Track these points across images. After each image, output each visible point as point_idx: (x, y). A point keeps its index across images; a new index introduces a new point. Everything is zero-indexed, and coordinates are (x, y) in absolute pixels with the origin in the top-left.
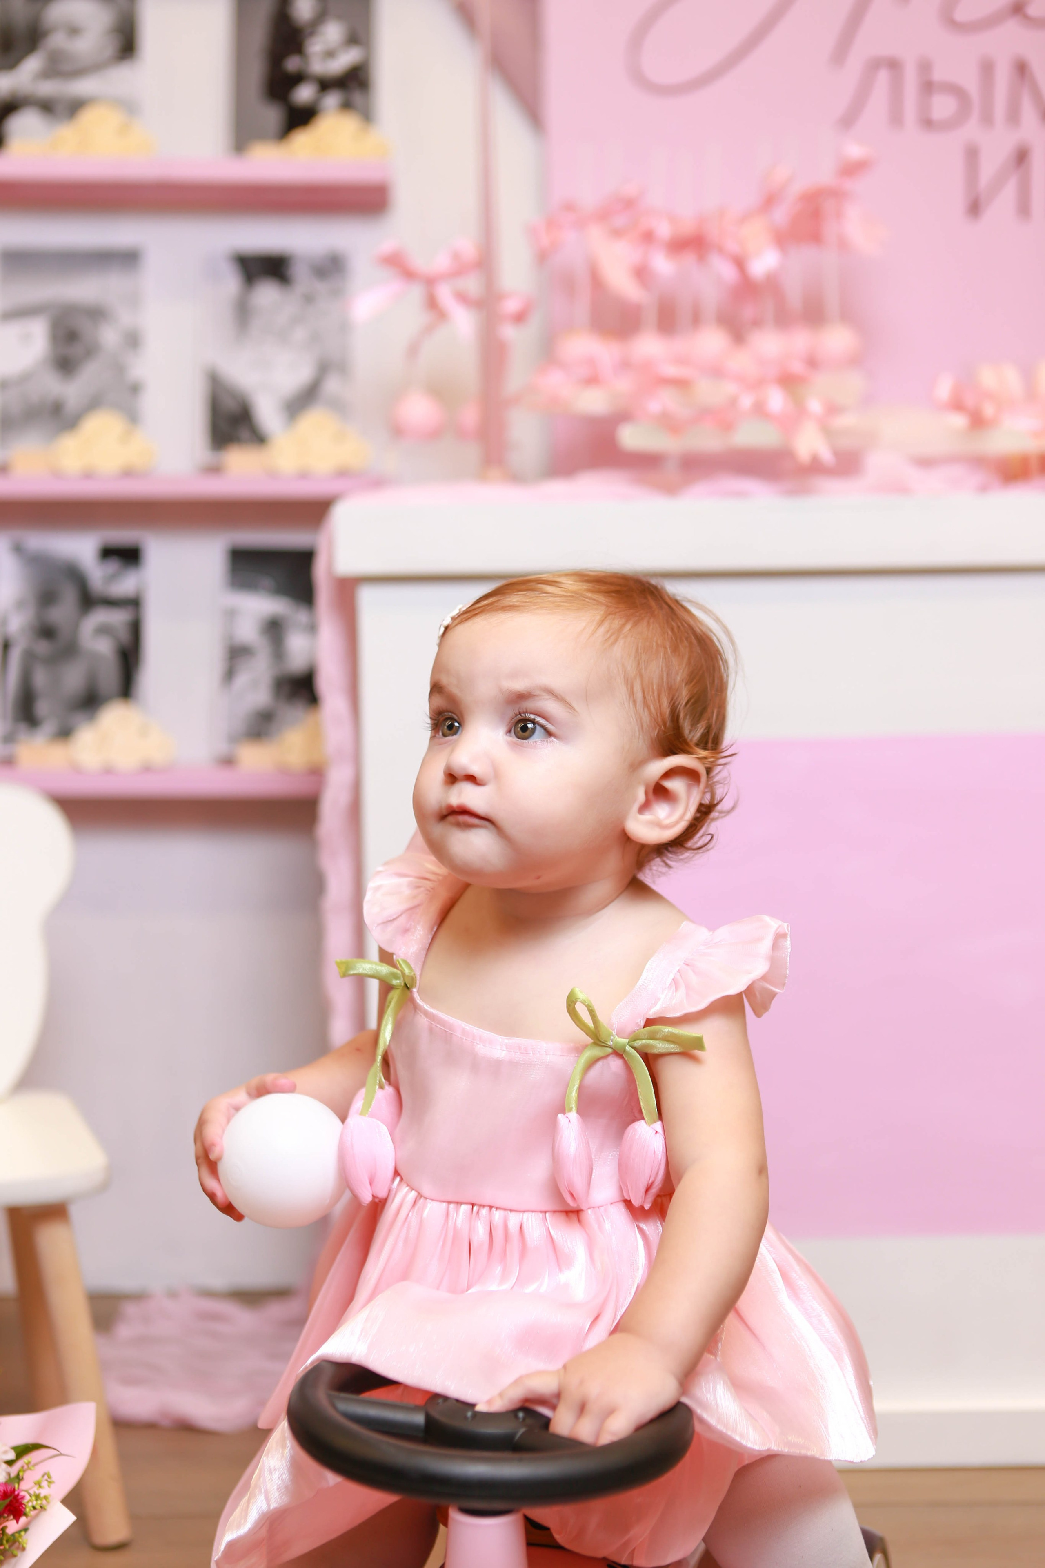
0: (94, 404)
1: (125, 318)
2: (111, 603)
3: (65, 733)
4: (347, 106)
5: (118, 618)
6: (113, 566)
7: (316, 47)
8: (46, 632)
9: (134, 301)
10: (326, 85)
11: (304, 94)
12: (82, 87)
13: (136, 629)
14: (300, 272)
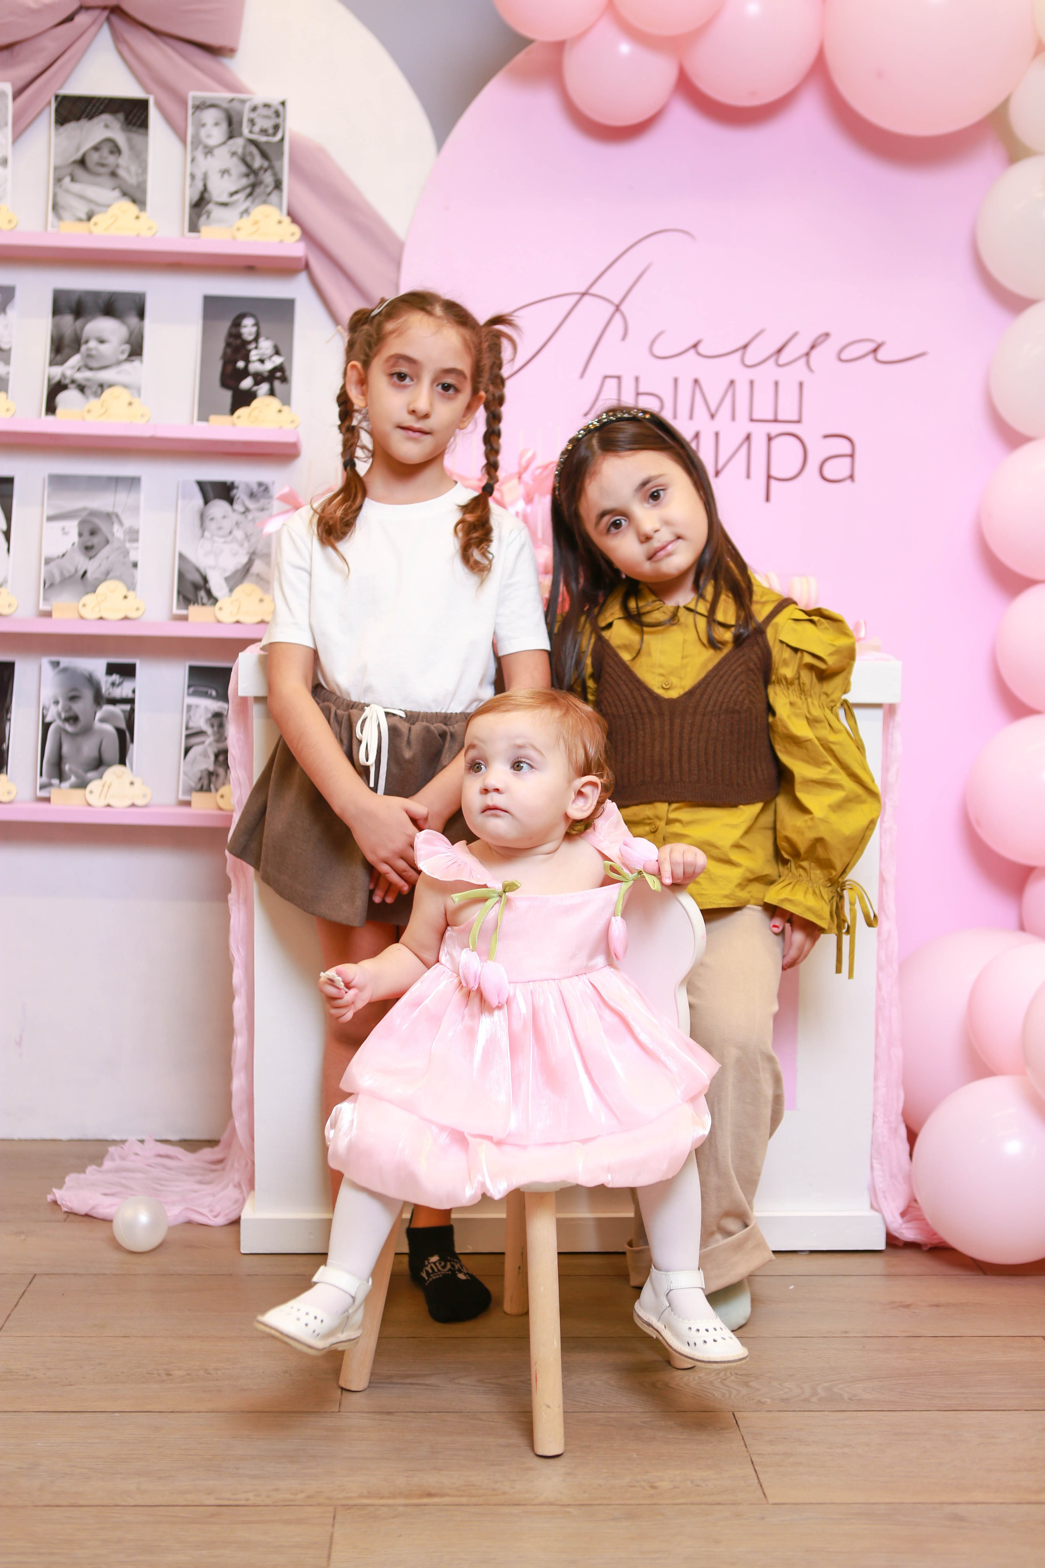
0: (107, 575)
1: (128, 522)
2: (114, 701)
3: (82, 785)
4: (272, 393)
5: (118, 710)
6: (115, 678)
7: (254, 355)
8: (73, 719)
9: (135, 510)
10: (259, 379)
11: (247, 383)
12: (104, 376)
13: (130, 718)
14: (240, 494)
